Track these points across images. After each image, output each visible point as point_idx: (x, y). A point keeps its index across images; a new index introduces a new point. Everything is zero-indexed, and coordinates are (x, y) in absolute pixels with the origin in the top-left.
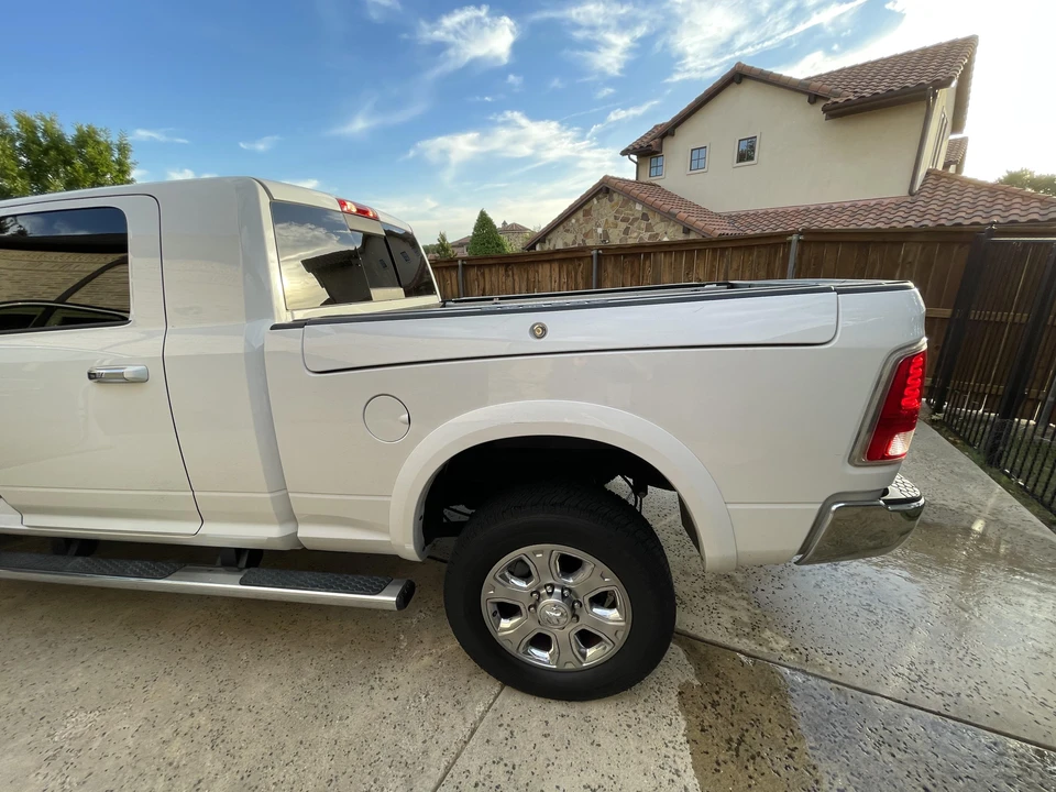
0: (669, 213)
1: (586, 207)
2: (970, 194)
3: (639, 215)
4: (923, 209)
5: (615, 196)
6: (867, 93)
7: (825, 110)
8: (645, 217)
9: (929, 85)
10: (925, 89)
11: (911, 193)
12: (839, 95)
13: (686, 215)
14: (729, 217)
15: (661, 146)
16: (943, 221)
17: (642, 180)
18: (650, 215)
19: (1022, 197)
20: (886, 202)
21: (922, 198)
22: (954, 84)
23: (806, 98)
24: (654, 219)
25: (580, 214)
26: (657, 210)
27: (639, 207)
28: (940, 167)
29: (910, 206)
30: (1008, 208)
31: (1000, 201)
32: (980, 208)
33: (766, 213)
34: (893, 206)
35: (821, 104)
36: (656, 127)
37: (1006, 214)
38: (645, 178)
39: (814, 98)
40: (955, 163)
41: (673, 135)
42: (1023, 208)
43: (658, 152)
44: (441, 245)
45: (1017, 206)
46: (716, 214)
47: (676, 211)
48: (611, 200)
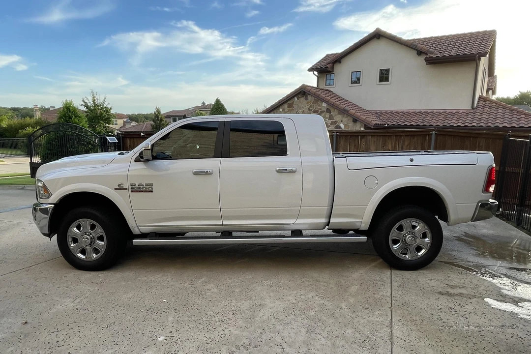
0: (344, 110)
1: (290, 102)
2: (501, 111)
3: (325, 109)
4: (480, 117)
5: (309, 97)
6: (446, 54)
7: (426, 60)
8: (328, 111)
9: (477, 55)
10: (475, 56)
11: (473, 108)
12: (432, 53)
13: (354, 111)
14: (376, 113)
15: (333, 68)
16: (489, 124)
17: (321, 87)
18: (332, 110)
19: (525, 114)
20: (461, 111)
21: (478, 111)
22: (488, 55)
23: (416, 52)
24: (334, 113)
25: (286, 106)
26: (336, 107)
27: (324, 105)
28: (485, 95)
29: (473, 115)
30: (519, 120)
31: (515, 116)
32: (506, 119)
33: (397, 112)
34: (464, 114)
35: (423, 57)
36: (327, 55)
37: (518, 123)
38: (323, 86)
39: (420, 53)
40: (492, 89)
41: (340, 62)
42: (526, 120)
43: (331, 72)
44: (157, 116)
45: (523, 119)
46: (368, 111)
47: (348, 109)
48: (306, 99)
